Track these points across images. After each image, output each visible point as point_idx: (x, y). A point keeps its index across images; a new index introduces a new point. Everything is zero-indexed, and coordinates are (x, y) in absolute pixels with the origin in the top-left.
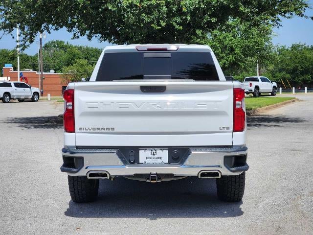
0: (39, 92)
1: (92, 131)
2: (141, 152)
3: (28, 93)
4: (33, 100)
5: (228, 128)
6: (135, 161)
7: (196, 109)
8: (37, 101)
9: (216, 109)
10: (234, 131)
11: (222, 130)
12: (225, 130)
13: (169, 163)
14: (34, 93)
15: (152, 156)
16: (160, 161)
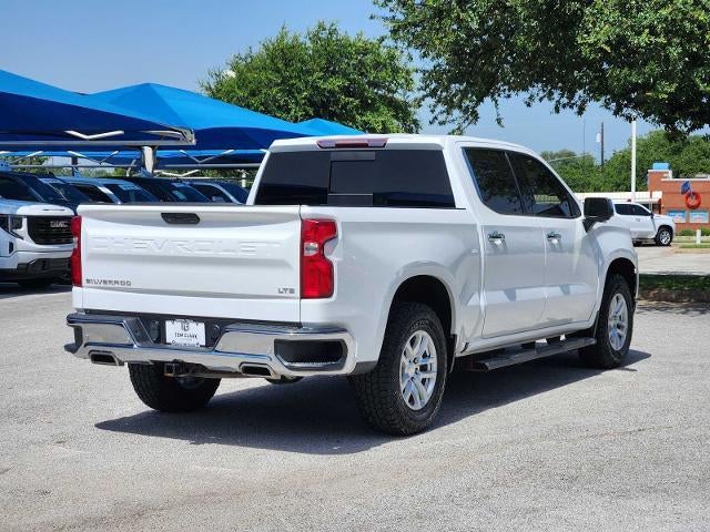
0: (673, 226)
1: (102, 285)
2: (168, 324)
3: (647, 226)
4: (657, 242)
5: (292, 291)
6: (160, 339)
7: (240, 255)
8: (668, 245)
9: (269, 256)
10: (303, 296)
11: (283, 293)
12: (288, 294)
13: (206, 346)
14: (661, 227)
15: (183, 332)
16: (193, 341)
